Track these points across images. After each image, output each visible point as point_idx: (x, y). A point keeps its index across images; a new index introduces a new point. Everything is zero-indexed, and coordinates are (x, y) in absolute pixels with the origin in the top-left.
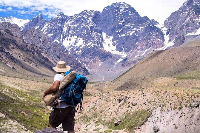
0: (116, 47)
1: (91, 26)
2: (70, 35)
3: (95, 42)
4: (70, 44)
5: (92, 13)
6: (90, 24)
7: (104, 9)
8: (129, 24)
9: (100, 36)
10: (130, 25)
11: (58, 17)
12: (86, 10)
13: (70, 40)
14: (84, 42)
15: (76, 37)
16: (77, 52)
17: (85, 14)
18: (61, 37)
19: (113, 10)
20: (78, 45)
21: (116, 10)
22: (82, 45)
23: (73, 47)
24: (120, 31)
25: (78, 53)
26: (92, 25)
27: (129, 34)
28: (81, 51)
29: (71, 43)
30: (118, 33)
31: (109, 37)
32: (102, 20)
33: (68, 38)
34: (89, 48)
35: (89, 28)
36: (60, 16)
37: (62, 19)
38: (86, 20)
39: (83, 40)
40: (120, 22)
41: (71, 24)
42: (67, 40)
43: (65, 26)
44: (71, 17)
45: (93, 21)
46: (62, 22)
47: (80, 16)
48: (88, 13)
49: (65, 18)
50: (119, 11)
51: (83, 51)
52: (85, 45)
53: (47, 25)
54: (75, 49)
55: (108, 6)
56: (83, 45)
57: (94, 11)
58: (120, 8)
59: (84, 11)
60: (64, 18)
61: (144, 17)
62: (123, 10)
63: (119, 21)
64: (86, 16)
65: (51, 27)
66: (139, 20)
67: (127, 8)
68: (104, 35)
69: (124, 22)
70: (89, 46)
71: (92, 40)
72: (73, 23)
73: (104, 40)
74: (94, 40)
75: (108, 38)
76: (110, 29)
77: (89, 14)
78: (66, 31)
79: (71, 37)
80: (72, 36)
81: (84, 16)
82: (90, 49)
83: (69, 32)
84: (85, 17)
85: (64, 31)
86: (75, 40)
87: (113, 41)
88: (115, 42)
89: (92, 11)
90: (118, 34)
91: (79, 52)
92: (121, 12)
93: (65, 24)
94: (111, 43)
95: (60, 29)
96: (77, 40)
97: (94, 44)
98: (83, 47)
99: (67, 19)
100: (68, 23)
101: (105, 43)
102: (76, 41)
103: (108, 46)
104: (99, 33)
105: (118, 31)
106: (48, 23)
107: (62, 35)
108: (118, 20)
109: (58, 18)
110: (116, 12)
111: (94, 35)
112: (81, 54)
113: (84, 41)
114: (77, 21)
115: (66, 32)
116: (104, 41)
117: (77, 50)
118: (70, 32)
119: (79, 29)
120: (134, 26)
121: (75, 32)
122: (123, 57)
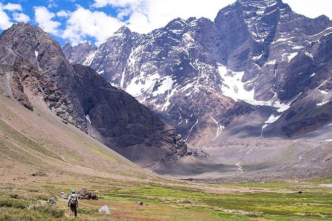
0: (255, 93)
1: (191, 49)
2: (142, 73)
3: (202, 80)
4: (142, 92)
5: (192, 23)
6: (188, 45)
7: (220, 13)
8: (282, 38)
9: (214, 71)
10: (286, 40)
11: (116, 35)
12: (179, 19)
13: (143, 83)
14: (174, 84)
15: (157, 76)
16: (158, 106)
17: (178, 27)
18: (123, 76)
19: (239, 13)
20: (161, 90)
21: (248, 13)
22: (170, 91)
23: (149, 97)
24: (259, 57)
25: (160, 108)
26: (193, 46)
27: (287, 58)
28: (167, 104)
29: (145, 90)
30: (257, 62)
31: (233, 73)
32: (215, 38)
33: (139, 79)
34: (187, 95)
35: (187, 52)
36: (121, 34)
37: (125, 40)
38: (178, 38)
39: (173, 79)
40: (258, 38)
41: (145, 50)
42: (137, 82)
43: (131, 54)
44: (145, 35)
45: (195, 39)
46: (125, 46)
47: (165, 33)
48: (183, 25)
49: (133, 38)
50: (255, 15)
51: (172, 104)
52: (177, 89)
53: (94, 55)
54: (155, 100)
55: (229, 6)
56: (174, 90)
57: (197, 18)
58: (257, 9)
59: (175, 20)
60: (131, 37)
61: (320, 17)
62: (263, 12)
63: (255, 34)
64: (179, 30)
65: (101, 57)
66: (306, 27)
67: (272, 5)
68: (222, 70)
69: (269, 37)
70: (187, 91)
71: (195, 78)
72: (149, 47)
73: (223, 80)
74: (200, 76)
75: (232, 76)
76: (235, 56)
77: (186, 25)
78: (134, 64)
79: (145, 76)
80: (148, 73)
81: (174, 31)
82: (189, 96)
83: (141, 65)
84: (177, 32)
85: (129, 65)
86: (155, 81)
87: (244, 80)
88: (249, 81)
89: (191, 19)
90: (256, 65)
91: (164, 106)
92: (260, 16)
93: (132, 50)
94: (241, 85)
95: (121, 59)
96: (159, 81)
97: (200, 85)
98: (172, 94)
99: (137, 39)
100: (139, 47)
101: (226, 86)
102: (157, 82)
103: (234, 91)
104: (210, 63)
105: (254, 58)
106: (96, 52)
107: (124, 73)
108: (253, 33)
109: (116, 37)
110: (248, 17)
111: (199, 67)
112: (167, 110)
113: (175, 81)
114: (159, 42)
115: (133, 66)
116: (223, 82)
117: (157, 103)
118: (144, 66)
119: (164, 58)
120: (294, 41)
121: (154, 66)
122: (279, 111)
